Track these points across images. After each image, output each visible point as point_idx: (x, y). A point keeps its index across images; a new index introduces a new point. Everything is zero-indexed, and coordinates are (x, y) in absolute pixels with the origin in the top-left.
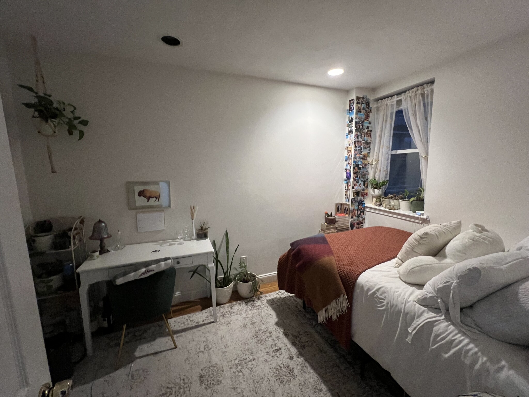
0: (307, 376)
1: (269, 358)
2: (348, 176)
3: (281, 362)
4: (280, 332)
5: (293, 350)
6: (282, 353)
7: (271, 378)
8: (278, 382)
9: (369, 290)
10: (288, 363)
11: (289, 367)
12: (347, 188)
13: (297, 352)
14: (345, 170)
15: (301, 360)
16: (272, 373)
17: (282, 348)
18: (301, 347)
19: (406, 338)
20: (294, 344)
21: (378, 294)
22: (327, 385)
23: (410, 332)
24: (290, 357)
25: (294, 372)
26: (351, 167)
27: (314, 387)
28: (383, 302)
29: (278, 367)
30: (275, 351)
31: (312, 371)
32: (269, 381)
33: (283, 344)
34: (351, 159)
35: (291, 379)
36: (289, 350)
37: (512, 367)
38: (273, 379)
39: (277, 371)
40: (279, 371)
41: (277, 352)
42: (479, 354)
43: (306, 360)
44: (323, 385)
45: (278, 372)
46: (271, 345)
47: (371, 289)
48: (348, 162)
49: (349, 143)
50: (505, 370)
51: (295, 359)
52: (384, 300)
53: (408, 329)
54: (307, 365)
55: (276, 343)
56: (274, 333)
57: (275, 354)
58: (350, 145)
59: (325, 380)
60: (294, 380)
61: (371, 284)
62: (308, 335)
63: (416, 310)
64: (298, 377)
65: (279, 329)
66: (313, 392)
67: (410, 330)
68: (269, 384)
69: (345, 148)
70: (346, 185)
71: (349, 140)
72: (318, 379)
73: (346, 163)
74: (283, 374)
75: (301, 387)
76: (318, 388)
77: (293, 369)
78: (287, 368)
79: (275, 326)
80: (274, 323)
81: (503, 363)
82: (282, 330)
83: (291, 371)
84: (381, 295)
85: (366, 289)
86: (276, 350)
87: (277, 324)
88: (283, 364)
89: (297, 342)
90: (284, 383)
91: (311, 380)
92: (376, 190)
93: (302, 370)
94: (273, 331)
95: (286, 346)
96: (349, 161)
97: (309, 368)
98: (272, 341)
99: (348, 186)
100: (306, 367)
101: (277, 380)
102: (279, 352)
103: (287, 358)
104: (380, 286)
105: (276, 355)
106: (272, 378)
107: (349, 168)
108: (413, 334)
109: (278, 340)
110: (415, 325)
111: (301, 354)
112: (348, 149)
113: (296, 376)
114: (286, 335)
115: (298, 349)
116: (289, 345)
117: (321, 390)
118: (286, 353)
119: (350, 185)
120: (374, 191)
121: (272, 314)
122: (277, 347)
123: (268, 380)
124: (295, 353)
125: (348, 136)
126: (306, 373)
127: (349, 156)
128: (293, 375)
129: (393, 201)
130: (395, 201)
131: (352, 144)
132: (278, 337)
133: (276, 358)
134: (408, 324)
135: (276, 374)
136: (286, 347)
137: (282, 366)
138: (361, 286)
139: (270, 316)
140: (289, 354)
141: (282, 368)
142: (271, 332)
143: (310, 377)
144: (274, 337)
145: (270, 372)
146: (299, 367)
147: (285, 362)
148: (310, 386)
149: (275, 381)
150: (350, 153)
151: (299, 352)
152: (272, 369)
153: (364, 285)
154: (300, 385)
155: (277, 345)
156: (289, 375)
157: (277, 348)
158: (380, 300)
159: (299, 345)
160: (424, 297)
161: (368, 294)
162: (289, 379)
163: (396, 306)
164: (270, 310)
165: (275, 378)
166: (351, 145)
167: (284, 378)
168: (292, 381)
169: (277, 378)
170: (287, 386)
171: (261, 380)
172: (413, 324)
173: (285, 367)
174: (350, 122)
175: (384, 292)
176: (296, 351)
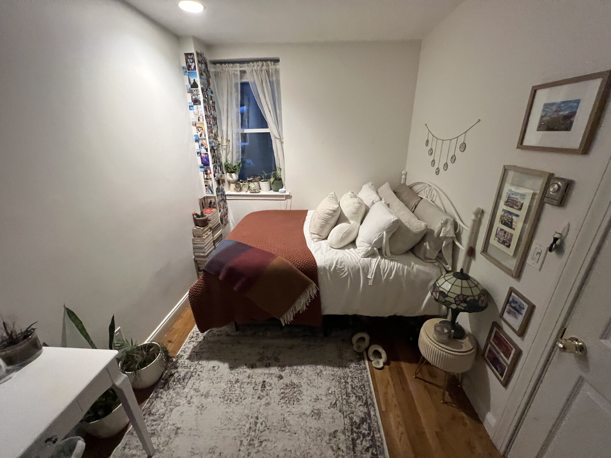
0: (305, 374)
1: (267, 399)
2: (205, 162)
3: (279, 389)
4: (245, 370)
5: (274, 370)
6: (270, 383)
7: (288, 410)
8: (296, 403)
9: (330, 267)
10: (284, 384)
11: (288, 385)
12: (207, 177)
13: (278, 368)
14: (198, 153)
15: (288, 370)
16: (285, 405)
17: (264, 380)
18: (275, 361)
19: (368, 283)
20: (268, 366)
21: (338, 266)
22: (320, 364)
23: (370, 278)
24: (279, 377)
25: (296, 383)
26: (207, 150)
27: (316, 374)
28: (345, 270)
29: (282, 395)
30: (263, 389)
31: (303, 367)
32: (290, 413)
33: (261, 376)
34: (205, 139)
36: (272, 374)
37: (416, 263)
38: (290, 406)
39: (284, 399)
40: (286, 397)
41: (265, 387)
42: (403, 266)
43: (290, 366)
44: (318, 367)
45: (286, 399)
46: (254, 389)
47: (331, 265)
48: (200, 143)
49: (197, 118)
50: (414, 266)
51: (283, 374)
52: (344, 268)
53: (368, 277)
54: (295, 367)
55: (255, 382)
56: (241, 377)
57: (266, 390)
58: (199, 120)
59: (315, 363)
60: (302, 387)
61: (329, 262)
62: (267, 347)
63: (367, 262)
64: (302, 383)
65: (241, 370)
66: (319, 378)
67: (369, 277)
68: (293, 414)
69: (192, 123)
70: (204, 173)
71: (197, 114)
72: (311, 367)
73: (197, 145)
74: (291, 395)
75: (311, 385)
76: (319, 372)
77: (291, 382)
78: (287, 387)
79: (233, 372)
80: (228, 370)
81: (412, 263)
82: (245, 367)
83: (293, 385)
84: (340, 266)
85: (327, 268)
86: (262, 387)
87: (232, 368)
88: (282, 389)
89: (268, 362)
90: (300, 398)
91: (310, 373)
92: (233, 175)
93: (297, 375)
94: (238, 377)
95: (265, 374)
96: (203, 141)
97: (299, 368)
98: (249, 385)
99: (207, 174)
100: (296, 370)
101: (293, 404)
102: (266, 385)
103: (278, 381)
104: (336, 260)
105: (268, 390)
106: (289, 408)
107: (203, 151)
108: (372, 278)
109: (252, 378)
110: (372, 272)
111: (282, 366)
112: (197, 125)
113: (300, 384)
114: (252, 366)
115: (275, 366)
116: (266, 371)
117: (321, 371)
118: (272, 379)
119: (211, 173)
120: (231, 176)
121: (214, 365)
122: (259, 384)
123: (289, 413)
124: (277, 370)
125: (192, 106)
126: (302, 373)
127: (201, 135)
128: (297, 386)
129: (254, 184)
130: (256, 183)
131: (203, 119)
132: (249, 376)
133: (271, 392)
134: (366, 274)
135: (288, 402)
136: (266, 376)
137: (282, 390)
138: (323, 268)
139: (216, 368)
140: (276, 377)
141: (285, 392)
142: (237, 381)
143: (307, 372)
144: (246, 380)
145: (282, 407)
146: (293, 375)
147: (280, 386)
148: (314, 377)
149: (293, 406)
150: (202, 131)
151: (279, 366)
152: (280, 403)
153: (325, 266)
154: (309, 385)
155: (257, 383)
156: (295, 389)
157: (261, 385)
158: (341, 270)
159: (273, 362)
160: (367, 251)
161: (331, 271)
162: (299, 391)
163: (355, 266)
164: (206, 364)
165: (291, 405)
166: (201, 120)
167: (296, 396)
168: (302, 390)
169: (292, 402)
170: (303, 397)
171: (285, 422)
172: (369, 272)
173: (286, 388)
174: (192, 87)
175: (342, 262)
176: (276, 368)
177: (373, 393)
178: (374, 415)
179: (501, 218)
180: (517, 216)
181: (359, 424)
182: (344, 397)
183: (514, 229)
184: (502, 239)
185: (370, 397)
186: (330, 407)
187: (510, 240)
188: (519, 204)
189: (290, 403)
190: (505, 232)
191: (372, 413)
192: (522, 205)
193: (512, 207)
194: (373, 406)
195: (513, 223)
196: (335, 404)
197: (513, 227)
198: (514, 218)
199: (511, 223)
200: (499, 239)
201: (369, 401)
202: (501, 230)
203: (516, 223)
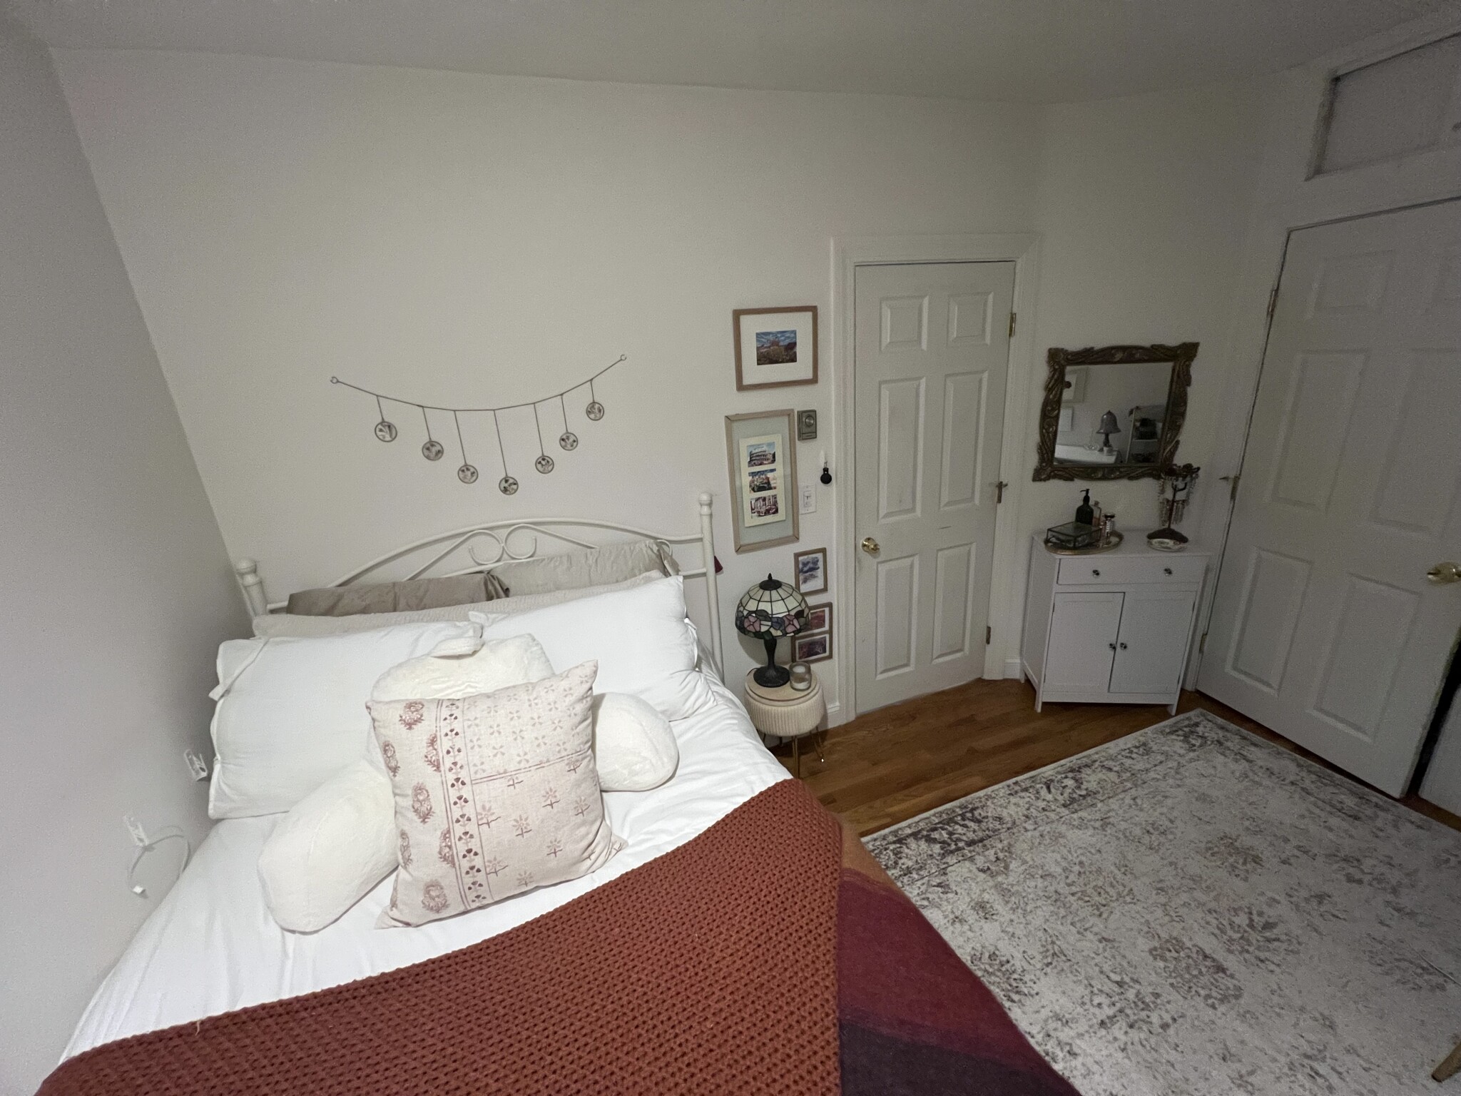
7: (1026, 968)
16: (1027, 978)
29: (1016, 997)
32: (1028, 959)
35: (972, 963)
38: (1017, 965)
39: (1017, 987)
90: (987, 955)
106: (1022, 966)
123: (1031, 961)
135: (1015, 976)
141: (1005, 996)
152: (1032, 991)
156: (979, 973)
162: (975, 962)
165: (1013, 965)
167: (991, 965)
168: (969, 959)
169: (1008, 966)
170: (978, 947)
171: (1049, 960)
173: (995, 997)
177: (875, 835)
178: (910, 828)
179: (750, 486)
180: (772, 471)
181: (940, 843)
182: (915, 876)
183: (775, 488)
184: (763, 510)
185: (884, 839)
186: (952, 892)
187: (775, 503)
188: (770, 457)
189: (1013, 968)
190: (764, 499)
191: (909, 831)
192: (774, 455)
193: (761, 464)
194: (896, 831)
195: (772, 482)
196: (939, 885)
197: (773, 485)
198: (770, 475)
199: (768, 483)
200: (759, 512)
201: (891, 838)
202: (757, 500)
203: (774, 479)
